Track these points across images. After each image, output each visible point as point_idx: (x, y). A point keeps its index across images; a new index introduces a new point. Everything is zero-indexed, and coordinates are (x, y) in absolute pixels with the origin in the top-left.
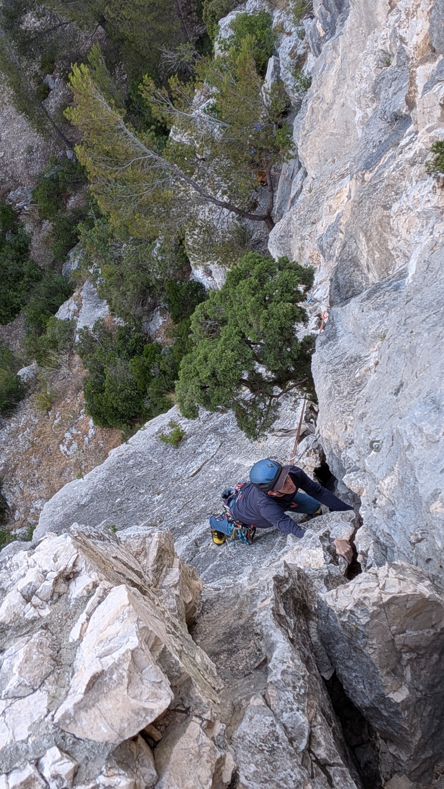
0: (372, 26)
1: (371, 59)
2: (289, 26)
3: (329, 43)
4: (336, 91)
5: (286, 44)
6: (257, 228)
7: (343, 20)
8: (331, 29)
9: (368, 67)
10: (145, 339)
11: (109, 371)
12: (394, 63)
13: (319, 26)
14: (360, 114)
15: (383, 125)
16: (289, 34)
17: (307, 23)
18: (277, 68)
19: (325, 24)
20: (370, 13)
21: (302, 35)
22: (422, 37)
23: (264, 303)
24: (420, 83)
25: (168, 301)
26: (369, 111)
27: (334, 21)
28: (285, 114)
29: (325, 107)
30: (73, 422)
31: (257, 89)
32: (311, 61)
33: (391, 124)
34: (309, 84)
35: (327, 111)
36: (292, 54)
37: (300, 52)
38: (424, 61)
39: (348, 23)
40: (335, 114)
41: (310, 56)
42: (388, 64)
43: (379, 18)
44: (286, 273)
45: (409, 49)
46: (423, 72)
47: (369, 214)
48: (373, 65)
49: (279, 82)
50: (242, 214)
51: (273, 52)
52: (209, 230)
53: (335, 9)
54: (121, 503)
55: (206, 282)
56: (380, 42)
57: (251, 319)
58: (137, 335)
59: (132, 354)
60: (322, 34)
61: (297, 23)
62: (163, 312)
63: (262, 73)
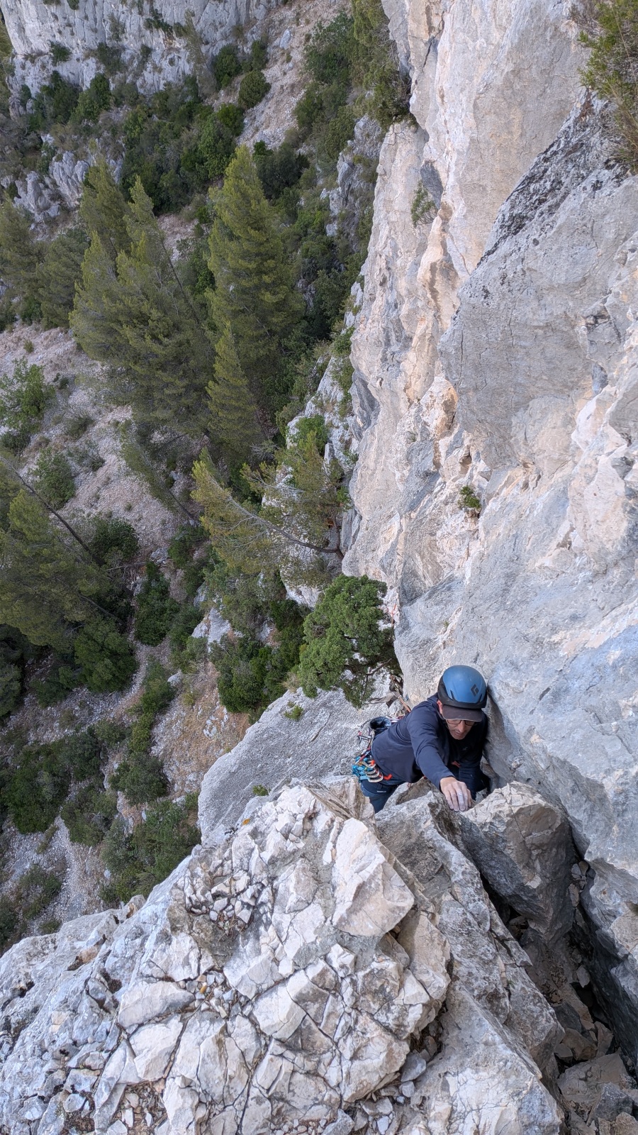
0: (398, 417)
1: (402, 438)
2: (336, 422)
3: (368, 431)
4: (376, 462)
5: (336, 435)
6: (331, 559)
7: (376, 416)
8: (367, 422)
9: (400, 444)
10: (259, 645)
11: (235, 671)
12: (418, 439)
13: (359, 420)
14: (398, 475)
15: (418, 480)
16: (338, 427)
17: (350, 420)
18: (332, 450)
19: (363, 418)
20: (396, 408)
21: (346, 427)
22: (439, 420)
23: (355, 609)
24: (442, 450)
25: (272, 616)
26: (406, 472)
27: (369, 416)
28: (341, 480)
29: (370, 472)
30: (211, 711)
31: (320, 465)
32: (355, 445)
33: (424, 479)
34: (357, 459)
35: (372, 475)
36: (341, 440)
37: (347, 438)
38: (443, 436)
39: (380, 417)
40: (378, 476)
41: (354, 440)
42: (414, 440)
43: (403, 411)
44: (368, 586)
45: (431, 429)
46: (443, 444)
47: (420, 540)
48: (404, 442)
49: (334, 459)
50: (319, 549)
51: (327, 441)
52: (297, 563)
53: (369, 409)
54: (262, 767)
55: (299, 599)
56: (406, 426)
57: (347, 621)
58: (253, 642)
59: (250, 656)
60: (361, 425)
61: (341, 420)
62: (270, 624)
63: (322, 454)
